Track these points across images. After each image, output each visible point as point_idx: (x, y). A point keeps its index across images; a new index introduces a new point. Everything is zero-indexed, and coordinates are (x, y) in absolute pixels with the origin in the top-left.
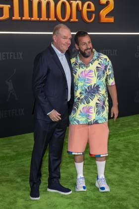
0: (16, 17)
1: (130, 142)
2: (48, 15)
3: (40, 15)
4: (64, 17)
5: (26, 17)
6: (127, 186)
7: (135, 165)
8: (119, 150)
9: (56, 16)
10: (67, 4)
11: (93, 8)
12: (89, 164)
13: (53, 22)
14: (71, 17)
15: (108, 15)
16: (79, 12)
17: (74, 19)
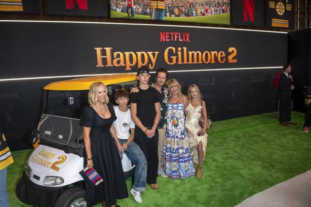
0: (180, 62)
1: (247, 133)
2: (198, 61)
3: (193, 60)
4: (207, 61)
5: (185, 62)
6: (243, 160)
7: (249, 148)
8: (240, 138)
9: (202, 61)
10: (209, 54)
11: (224, 55)
12: (221, 146)
13: (200, 64)
14: (211, 61)
15: (233, 58)
16: (216, 57)
17: (213, 62)
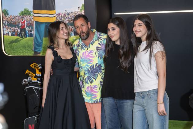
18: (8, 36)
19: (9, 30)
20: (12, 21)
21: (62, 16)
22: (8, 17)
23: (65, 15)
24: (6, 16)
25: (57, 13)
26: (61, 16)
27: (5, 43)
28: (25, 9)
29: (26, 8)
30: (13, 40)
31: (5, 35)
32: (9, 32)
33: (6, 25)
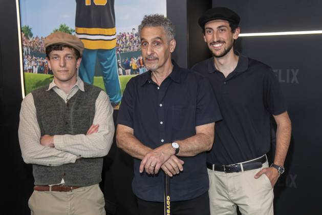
18: (31, 73)
19: (33, 63)
20: (39, 46)
21: (127, 38)
22: (31, 39)
23: (132, 37)
24: (28, 39)
25: (118, 34)
26: (125, 39)
27: (27, 86)
28: (62, 26)
29: (63, 24)
30: (40, 81)
31: (26, 71)
32: (34, 67)
33: (28, 54)
